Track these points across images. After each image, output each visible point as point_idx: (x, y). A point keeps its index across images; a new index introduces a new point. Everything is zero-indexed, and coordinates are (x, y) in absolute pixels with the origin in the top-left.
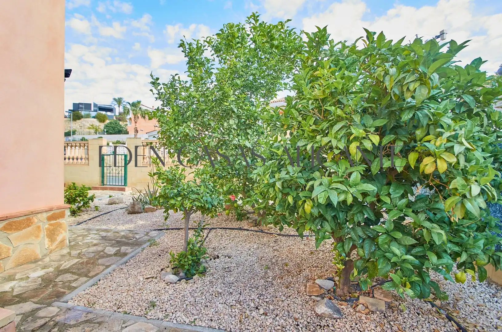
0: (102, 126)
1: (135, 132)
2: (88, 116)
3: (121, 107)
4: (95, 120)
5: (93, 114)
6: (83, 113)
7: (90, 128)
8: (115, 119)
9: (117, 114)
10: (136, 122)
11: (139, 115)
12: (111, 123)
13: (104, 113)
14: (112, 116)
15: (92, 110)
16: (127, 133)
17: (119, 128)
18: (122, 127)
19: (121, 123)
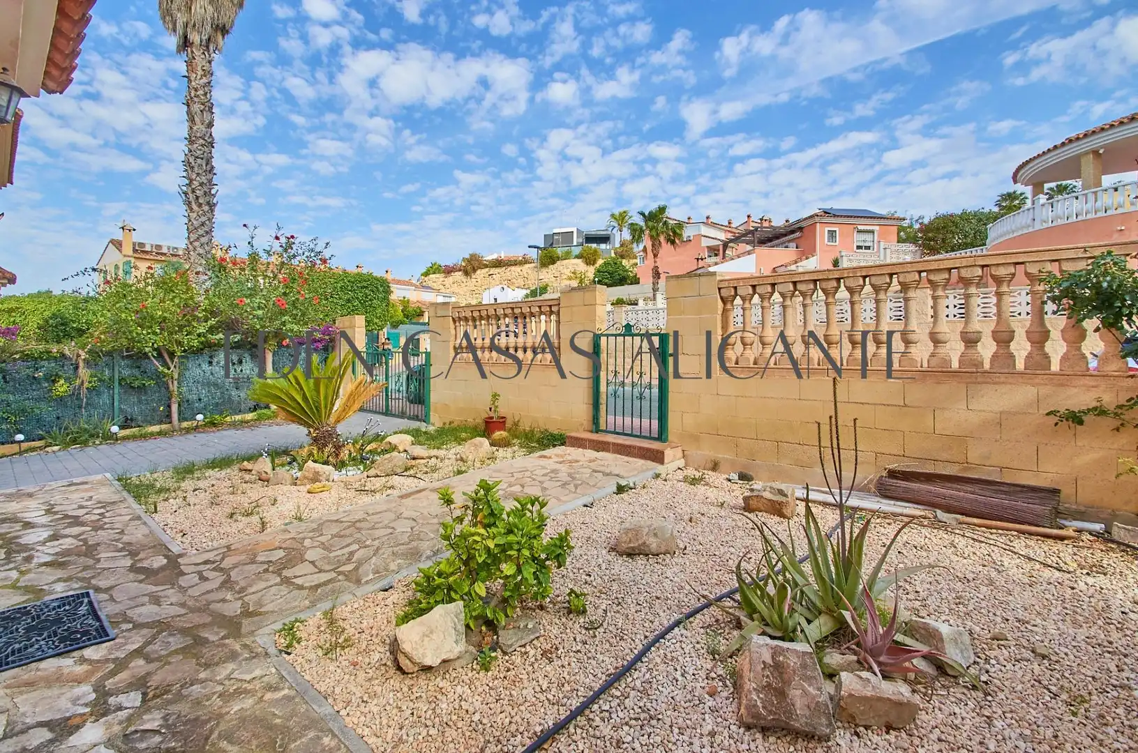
0: (590, 272)
1: (654, 277)
2: (567, 256)
3: (625, 229)
4: (579, 261)
5: (576, 251)
6: (560, 251)
7: (570, 279)
8: (613, 255)
9: (617, 245)
10: (655, 256)
11: (662, 238)
12: (605, 263)
13: (594, 246)
14: (608, 251)
15: (575, 243)
16: (636, 281)
17: (621, 272)
18: (627, 271)
19: (624, 262)
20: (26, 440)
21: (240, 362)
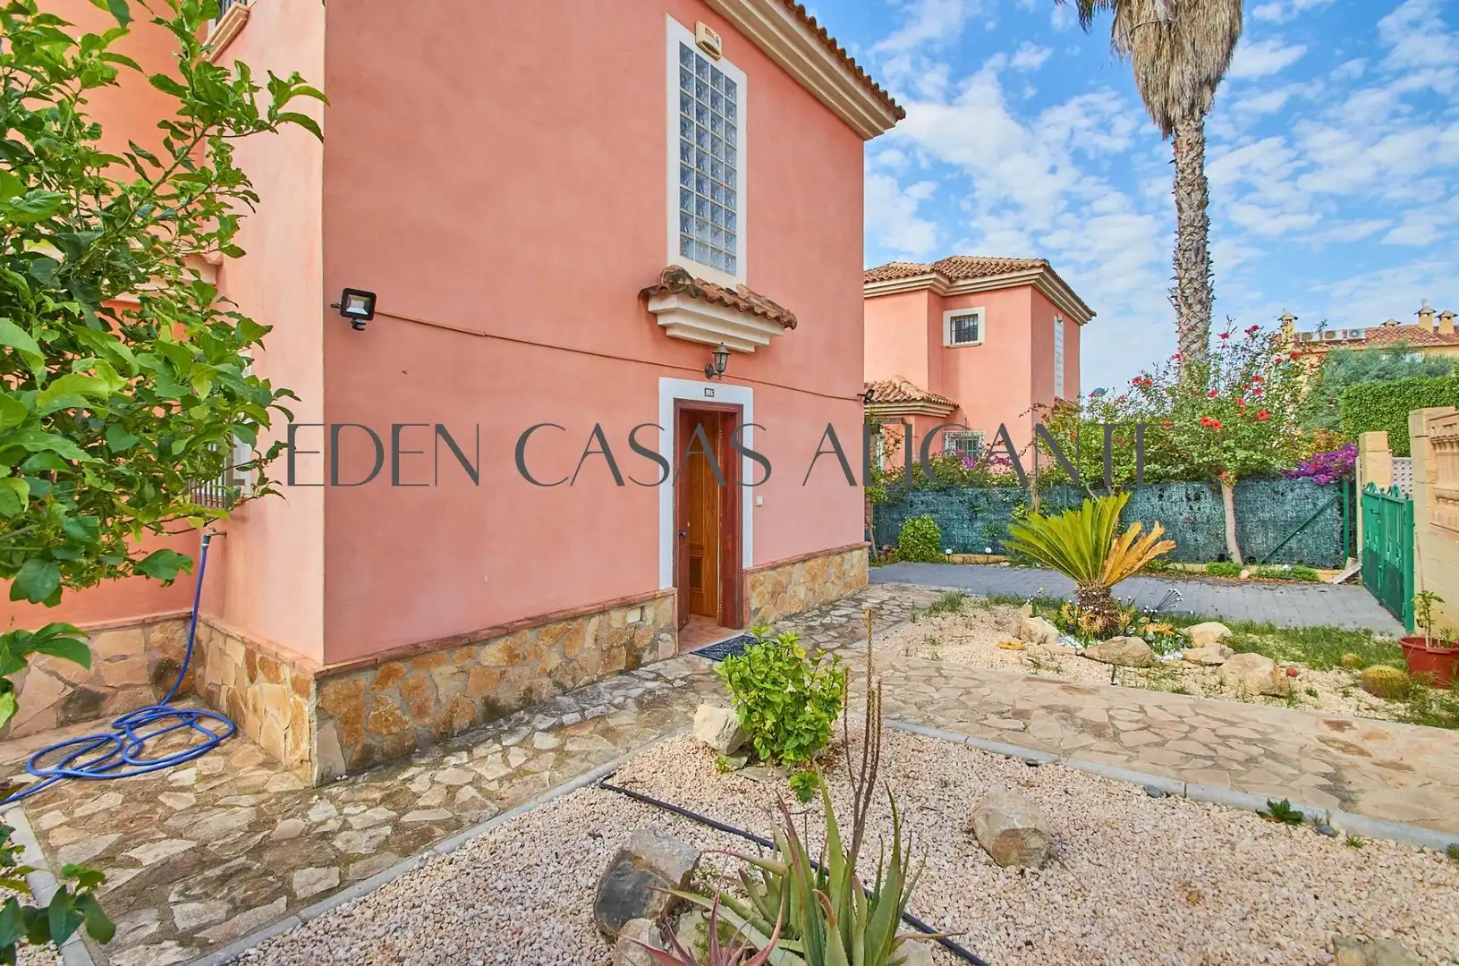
20: (993, 553)
21: (1198, 498)
